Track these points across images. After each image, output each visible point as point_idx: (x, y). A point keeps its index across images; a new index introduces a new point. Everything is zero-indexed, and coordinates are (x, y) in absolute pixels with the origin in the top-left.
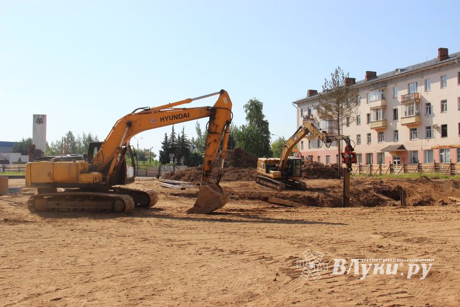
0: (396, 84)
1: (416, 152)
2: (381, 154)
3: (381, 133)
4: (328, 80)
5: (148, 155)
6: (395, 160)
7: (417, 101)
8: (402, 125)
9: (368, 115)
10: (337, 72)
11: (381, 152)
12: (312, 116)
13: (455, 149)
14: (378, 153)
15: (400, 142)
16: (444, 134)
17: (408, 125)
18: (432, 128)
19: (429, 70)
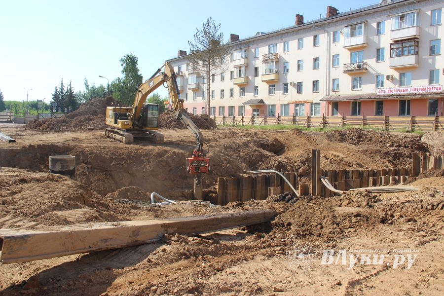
0: (258, 45)
1: (274, 106)
2: (242, 106)
3: (243, 88)
4: (200, 29)
5: (40, 105)
6: (255, 113)
7: (277, 60)
8: (263, 81)
9: (232, 72)
10: (208, 22)
11: (242, 105)
12: (182, 73)
13: (309, 104)
14: (240, 107)
15: (260, 97)
16: (299, 90)
17: (267, 82)
18: (289, 85)
19: (287, 33)
